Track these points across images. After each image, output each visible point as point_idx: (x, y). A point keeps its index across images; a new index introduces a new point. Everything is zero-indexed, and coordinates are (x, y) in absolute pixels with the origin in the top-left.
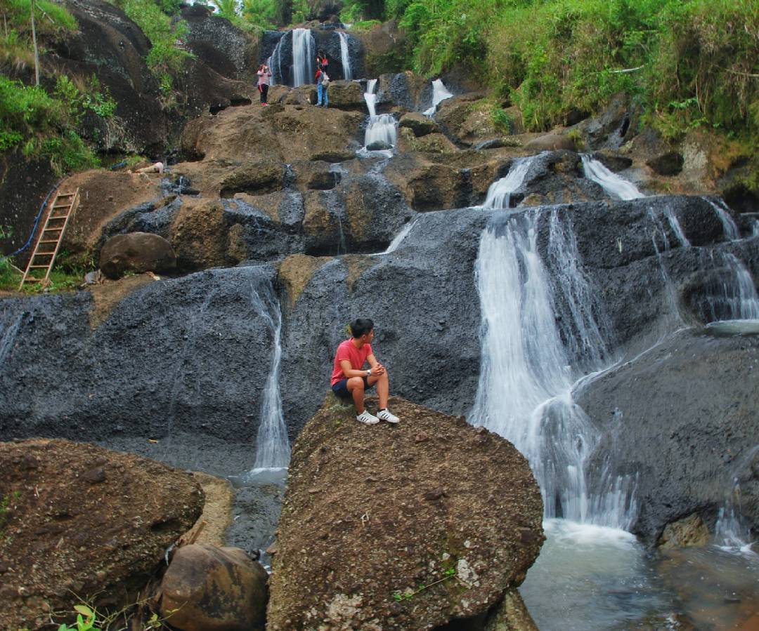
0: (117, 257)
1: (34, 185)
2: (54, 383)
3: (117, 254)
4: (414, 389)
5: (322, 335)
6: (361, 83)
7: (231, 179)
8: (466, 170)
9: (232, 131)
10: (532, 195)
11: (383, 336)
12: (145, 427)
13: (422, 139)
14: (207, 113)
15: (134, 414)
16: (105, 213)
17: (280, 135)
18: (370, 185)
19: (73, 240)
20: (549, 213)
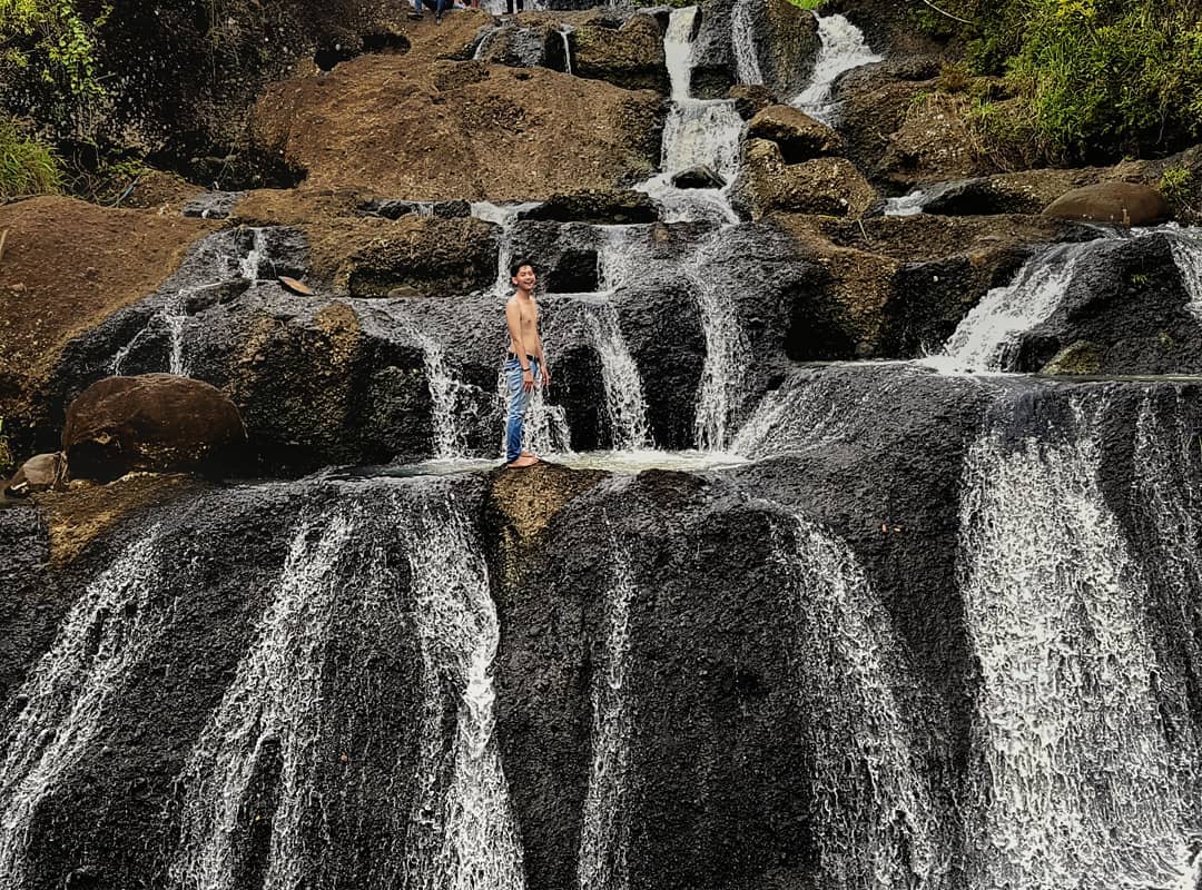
0: (108, 430)
3: (107, 423)
6: (660, 16)
7: (376, 251)
8: (916, 263)
9: (372, 120)
10: (1079, 344)
13: (798, 168)
14: (309, 68)
16: (75, 310)
17: (480, 140)
20: (1133, 404)
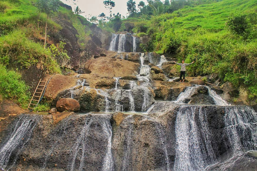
1: (39, 77)
2: (37, 146)
3: (62, 104)
4: (153, 164)
5: (125, 141)
6: (140, 54)
7: (99, 83)
8: (172, 88)
9: (100, 65)
10: (193, 100)
11: (144, 144)
12: (65, 166)
13: (157, 74)
14: (93, 58)
15: (62, 161)
16: (59, 89)
17: (115, 68)
18: (142, 90)
19: (49, 96)
